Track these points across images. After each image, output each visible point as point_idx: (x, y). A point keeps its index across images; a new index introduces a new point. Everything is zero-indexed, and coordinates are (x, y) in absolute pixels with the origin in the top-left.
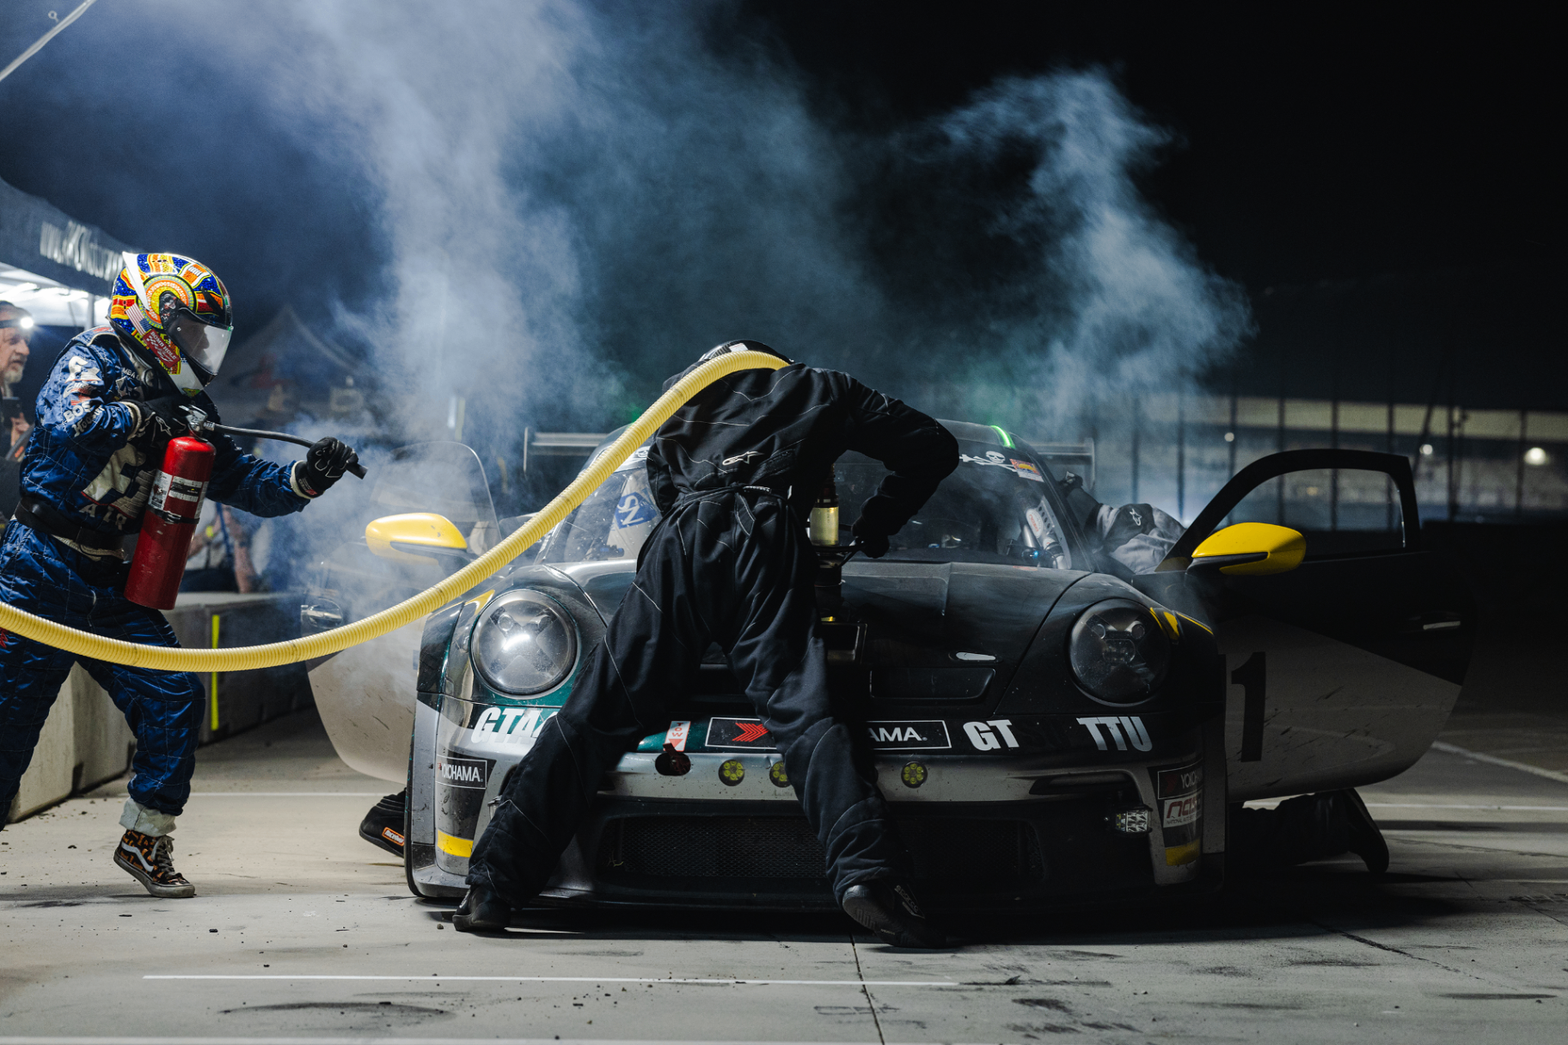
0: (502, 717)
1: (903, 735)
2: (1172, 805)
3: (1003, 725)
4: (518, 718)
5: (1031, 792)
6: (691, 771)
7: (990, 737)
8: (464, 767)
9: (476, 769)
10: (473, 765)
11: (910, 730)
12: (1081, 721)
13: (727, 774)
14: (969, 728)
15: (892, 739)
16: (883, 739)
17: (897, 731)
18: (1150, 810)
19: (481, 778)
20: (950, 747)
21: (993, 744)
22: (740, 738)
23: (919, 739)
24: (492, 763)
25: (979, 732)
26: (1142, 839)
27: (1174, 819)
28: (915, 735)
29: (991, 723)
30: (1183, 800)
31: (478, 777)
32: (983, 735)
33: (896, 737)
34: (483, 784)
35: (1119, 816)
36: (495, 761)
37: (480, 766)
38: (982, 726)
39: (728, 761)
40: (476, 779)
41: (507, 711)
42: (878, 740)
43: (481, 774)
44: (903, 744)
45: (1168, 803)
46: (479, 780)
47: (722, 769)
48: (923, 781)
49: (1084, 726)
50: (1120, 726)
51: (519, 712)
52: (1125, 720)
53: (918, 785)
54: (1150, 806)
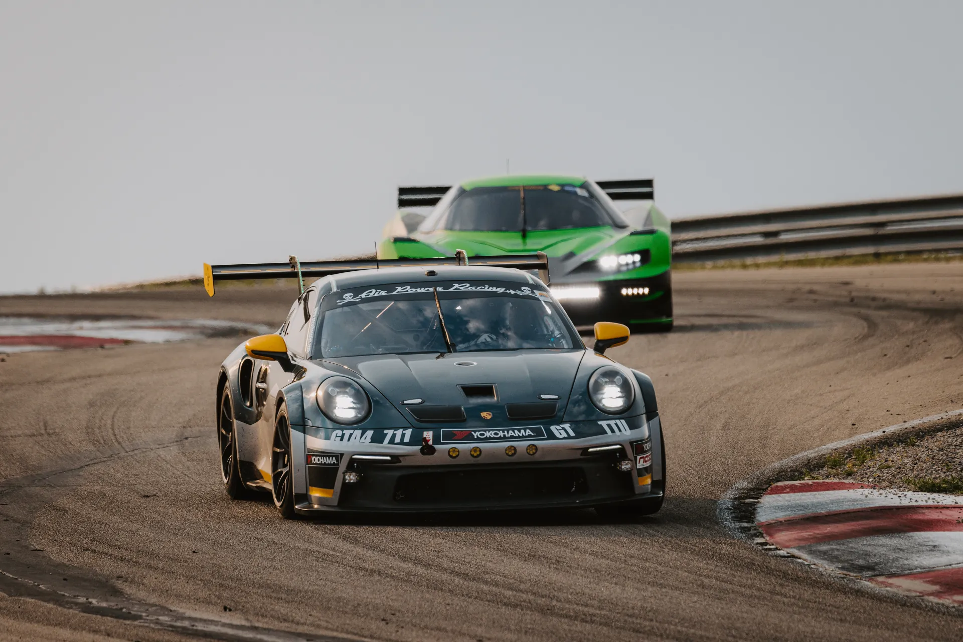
0: (343, 435)
1: (525, 433)
2: (641, 458)
3: (567, 426)
4: (351, 435)
5: (581, 455)
6: (435, 453)
7: (563, 432)
8: (327, 458)
9: (334, 458)
10: (332, 456)
11: (528, 431)
12: (600, 423)
13: (451, 454)
14: (553, 428)
15: (521, 435)
16: (517, 435)
17: (522, 431)
18: (631, 461)
19: (337, 461)
20: (546, 437)
21: (564, 435)
22: (455, 438)
23: (532, 434)
24: (342, 455)
25: (558, 430)
26: (628, 473)
27: (641, 465)
28: (531, 433)
29: (562, 426)
30: (645, 456)
31: (335, 461)
32: (560, 431)
33: (523, 434)
34: (338, 464)
35: (618, 464)
36: (343, 454)
37: (336, 457)
38: (558, 427)
39: (452, 448)
40: (334, 462)
41: (345, 432)
42: (515, 436)
43: (337, 460)
44: (526, 437)
45: (638, 457)
46: (336, 463)
47: (449, 452)
48: (536, 452)
49: (601, 425)
50: (616, 424)
51: (351, 431)
52: (618, 421)
53: (534, 454)
54: (631, 459)
